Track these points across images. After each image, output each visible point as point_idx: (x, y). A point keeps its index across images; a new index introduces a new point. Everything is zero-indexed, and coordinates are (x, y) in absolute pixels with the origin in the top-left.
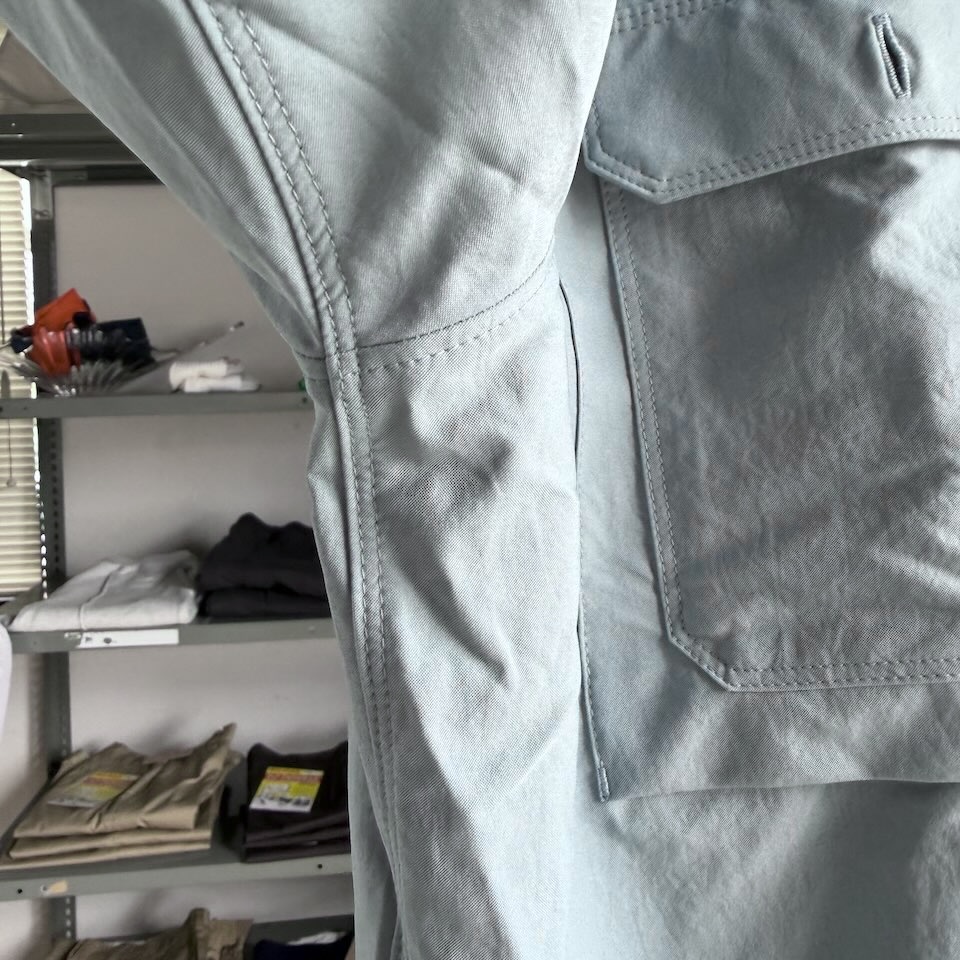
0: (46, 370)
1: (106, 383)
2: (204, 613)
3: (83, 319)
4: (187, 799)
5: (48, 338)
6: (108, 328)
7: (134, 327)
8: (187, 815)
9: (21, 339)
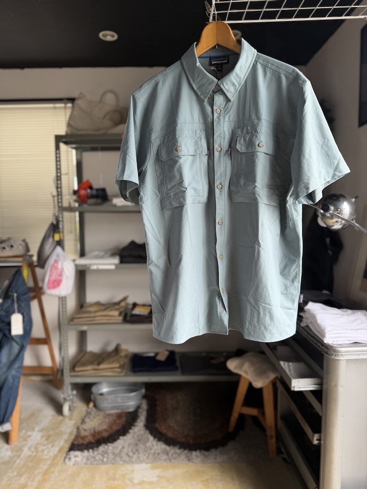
0: (82, 200)
1: (96, 204)
2: (122, 262)
3: (91, 188)
4: (117, 309)
5: (83, 192)
6: (97, 190)
7: (103, 190)
8: (116, 313)
9: (75, 192)
